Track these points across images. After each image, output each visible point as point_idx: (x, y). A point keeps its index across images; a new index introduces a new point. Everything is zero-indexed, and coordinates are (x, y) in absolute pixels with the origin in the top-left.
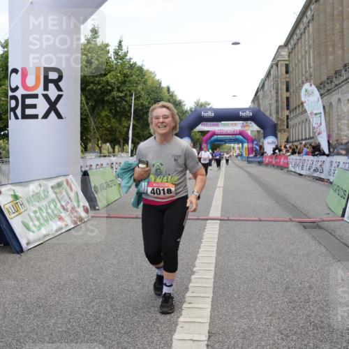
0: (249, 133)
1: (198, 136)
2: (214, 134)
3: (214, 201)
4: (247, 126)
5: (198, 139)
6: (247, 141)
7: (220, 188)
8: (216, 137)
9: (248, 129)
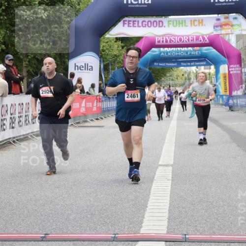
0: (233, 42)
1: (116, 49)
2: (152, 45)
3: (151, 197)
4: (226, 24)
5: (115, 55)
6: (226, 60)
7: (166, 168)
8: (156, 52)
9: (229, 31)
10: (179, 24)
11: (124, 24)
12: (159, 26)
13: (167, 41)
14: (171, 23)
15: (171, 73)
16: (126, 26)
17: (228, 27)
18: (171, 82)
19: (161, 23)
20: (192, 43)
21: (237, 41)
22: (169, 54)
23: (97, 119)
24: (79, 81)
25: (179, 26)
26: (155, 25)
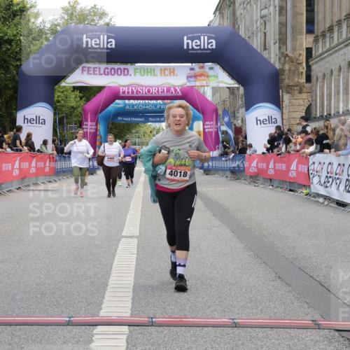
0: (209, 95)
1: (73, 100)
2: (116, 95)
4: (201, 75)
5: (72, 107)
6: (201, 116)
7: (130, 240)
8: (119, 104)
9: (204, 83)
10: (148, 72)
11: (83, 70)
12: (124, 75)
13: (133, 92)
14: (138, 71)
15: (137, 129)
16: (85, 73)
17: (203, 78)
18: (137, 140)
19: (126, 71)
20: (162, 95)
21: (214, 94)
22: (135, 107)
23: (50, 182)
24: (29, 136)
25: (147, 75)
26: (119, 73)
